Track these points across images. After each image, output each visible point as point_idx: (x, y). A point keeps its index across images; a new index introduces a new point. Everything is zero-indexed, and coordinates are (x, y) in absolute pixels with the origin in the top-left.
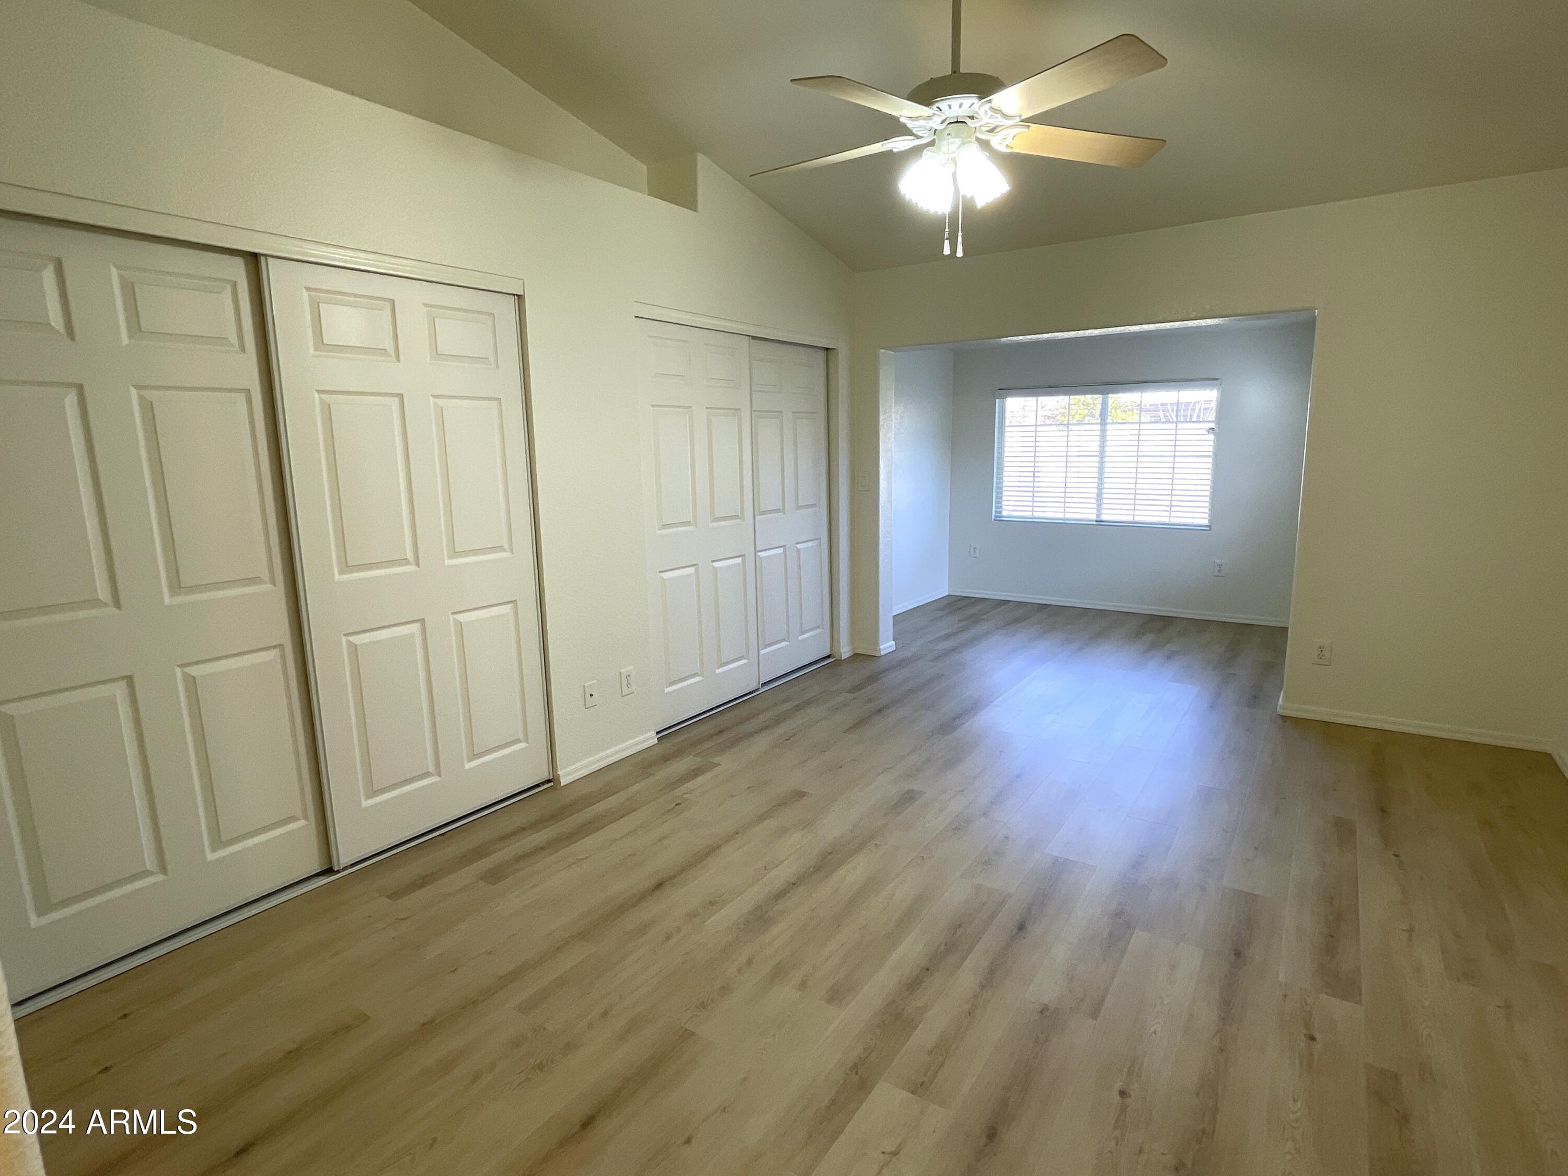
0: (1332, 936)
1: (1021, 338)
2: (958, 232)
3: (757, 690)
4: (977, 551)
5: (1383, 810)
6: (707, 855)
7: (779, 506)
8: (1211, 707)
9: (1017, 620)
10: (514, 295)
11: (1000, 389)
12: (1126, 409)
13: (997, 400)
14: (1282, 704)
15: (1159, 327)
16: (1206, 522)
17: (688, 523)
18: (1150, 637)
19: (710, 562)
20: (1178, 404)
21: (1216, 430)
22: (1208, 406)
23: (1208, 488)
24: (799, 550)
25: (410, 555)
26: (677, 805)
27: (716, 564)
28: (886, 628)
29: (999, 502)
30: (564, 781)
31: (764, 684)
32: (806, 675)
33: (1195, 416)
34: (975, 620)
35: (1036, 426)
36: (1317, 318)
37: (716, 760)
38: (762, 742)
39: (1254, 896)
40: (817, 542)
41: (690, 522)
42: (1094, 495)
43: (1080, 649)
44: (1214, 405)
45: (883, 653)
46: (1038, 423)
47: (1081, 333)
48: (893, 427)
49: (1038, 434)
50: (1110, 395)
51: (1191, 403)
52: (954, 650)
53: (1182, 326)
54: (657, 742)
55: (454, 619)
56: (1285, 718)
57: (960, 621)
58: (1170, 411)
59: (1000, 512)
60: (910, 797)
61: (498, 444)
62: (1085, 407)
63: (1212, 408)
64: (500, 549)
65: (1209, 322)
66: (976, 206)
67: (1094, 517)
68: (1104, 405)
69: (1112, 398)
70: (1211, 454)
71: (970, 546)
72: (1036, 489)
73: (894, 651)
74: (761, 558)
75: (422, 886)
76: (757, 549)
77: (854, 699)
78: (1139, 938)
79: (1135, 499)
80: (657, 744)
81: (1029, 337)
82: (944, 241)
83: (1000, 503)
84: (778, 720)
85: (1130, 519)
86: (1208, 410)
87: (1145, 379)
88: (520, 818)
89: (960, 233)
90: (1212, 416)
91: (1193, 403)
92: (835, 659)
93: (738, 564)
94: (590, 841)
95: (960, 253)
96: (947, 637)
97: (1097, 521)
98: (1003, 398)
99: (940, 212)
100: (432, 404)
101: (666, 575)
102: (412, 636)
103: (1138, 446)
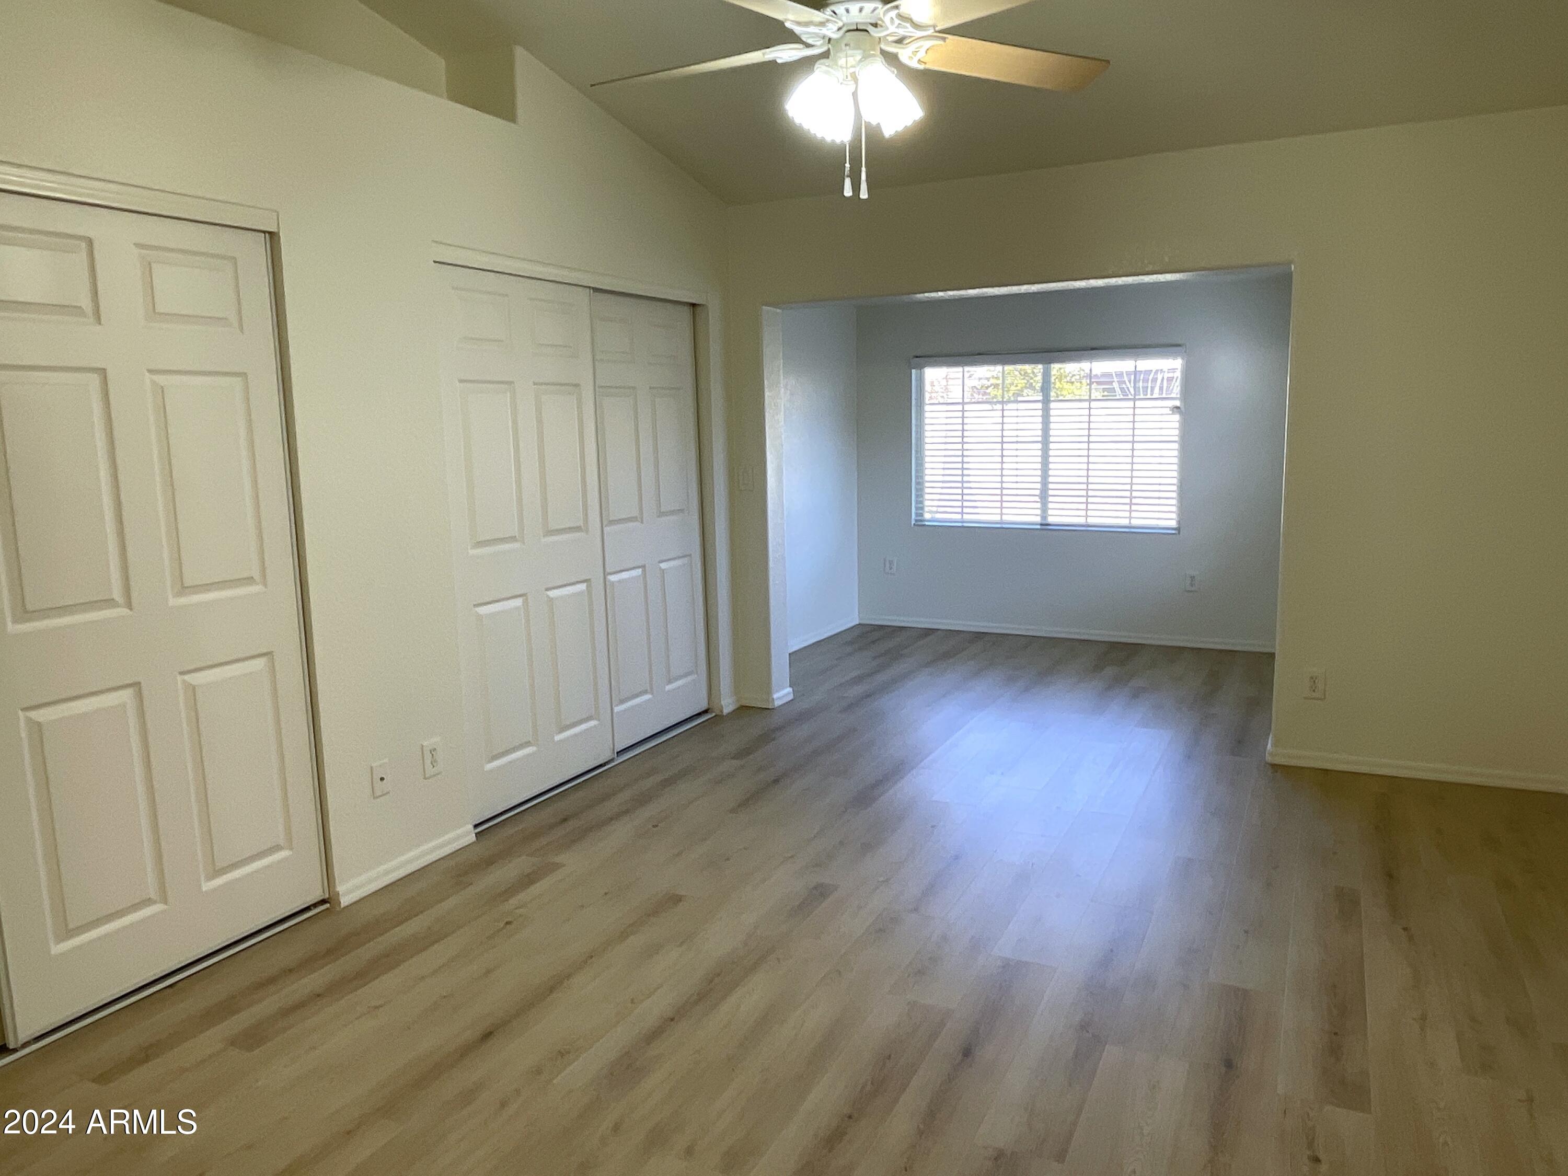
0: (1336, 1034)
1: (941, 294)
2: (862, 166)
3: (612, 760)
4: (895, 567)
5: (1390, 876)
6: (552, 990)
7: (635, 513)
8: (1189, 757)
9: (946, 656)
10: (264, 232)
11: (917, 357)
12: (1073, 380)
13: (913, 371)
14: (1272, 750)
15: (1108, 282)
16: (1173, 524)
17: (513, 539)
18: (1109, 671)
19: (543, 589)
20: (1136, 372)
21: (1183, 409)
22: (1171, 375)
23: (1175, 481)
24: (663, 571)
25: (117, 594)
26: (507, 923)
27: (553, 594)
28: (780, 669)
29: (920, 502)
30: (345, 901)
31: (619, 753)
32: (675, 739)
33: (1157, 390)
34: (894, 655)
35: (963, 403)
36: (1294, 274)
37: (558, 859)
38: (621, 832)
39: (1245, 992)
40: (686, 560)
41: (516, 536)
42: (1038, 492)
43: (1027, 689)
44: (1178, 374)
45: (777, 703)
46: (966, 400)
47: (1014, 289)
48: (782, 406)
49: (966, 414)
50: (1052, 365)
51: (1152, 371)
52: (868, 696)
53: (1137, 282)
54: (474, 839)
55: (184, 681)
56: (1275, 767)
57: (875, 658)
58: (1127, 382)
59: (922, 515)
60: (820, 892)
61: (242, 432)
62: (1022, 377)
63: (1177, 377)
64: (250, 580)
65: (1169, 277)
66: (882, 133)
67: (1038, 519)
68: (1046, 376)
69: (1055, 367)
70: (1176, 439)
71: (885, 560)
72: (965, 485)
73: (792, 700)
74: (613, 583)
75: (147, 1059)
76: (608, 570)
77: (742, 767)
78: (1111, 1054)
79: (1087, 490)
80: (474, 842)
81: (951, 293)
82: (844, 179)
83: (922, 502)
84: (643, 800)
85: (1082, 521)
86: (1172, 380)
87: (1094, 345)
88: (286, 955)
89: (864, 169)
90: (1176, 390)
91: (1154, 371)
92: (713, 714)
93: (581, 593)
94: (389, 982)
95: (864, 195)
96: (858, 680)
97: (1041, 525)
98: (921, 367)
99: (838, 141)
100: (148, 381)
101: (483, 610)
102: (123, 706)
103: (1089, 429)
